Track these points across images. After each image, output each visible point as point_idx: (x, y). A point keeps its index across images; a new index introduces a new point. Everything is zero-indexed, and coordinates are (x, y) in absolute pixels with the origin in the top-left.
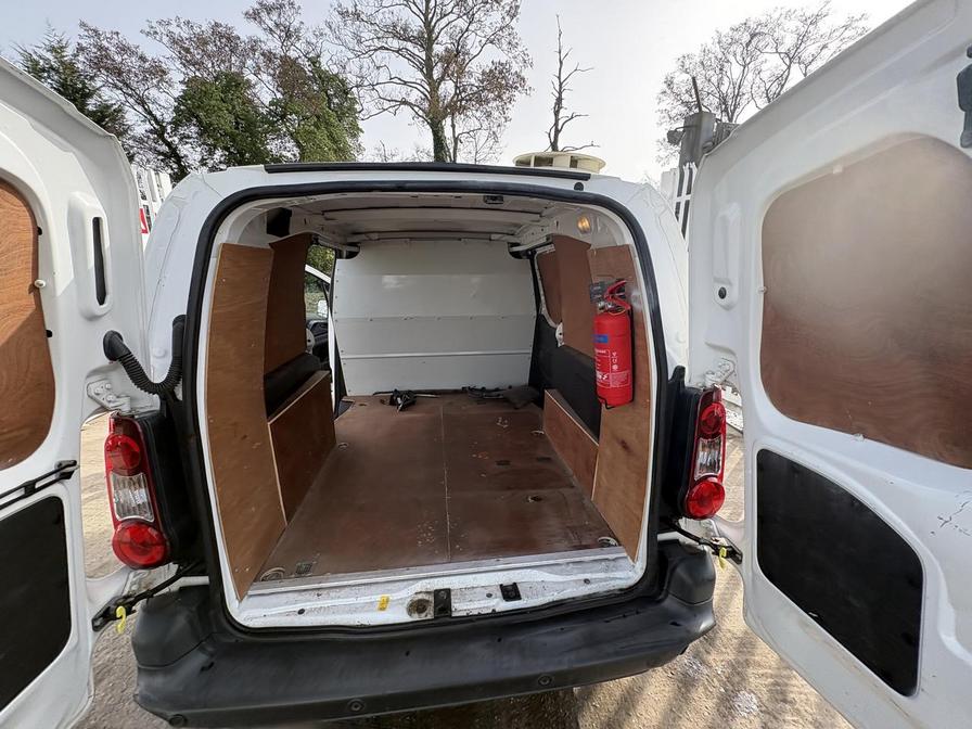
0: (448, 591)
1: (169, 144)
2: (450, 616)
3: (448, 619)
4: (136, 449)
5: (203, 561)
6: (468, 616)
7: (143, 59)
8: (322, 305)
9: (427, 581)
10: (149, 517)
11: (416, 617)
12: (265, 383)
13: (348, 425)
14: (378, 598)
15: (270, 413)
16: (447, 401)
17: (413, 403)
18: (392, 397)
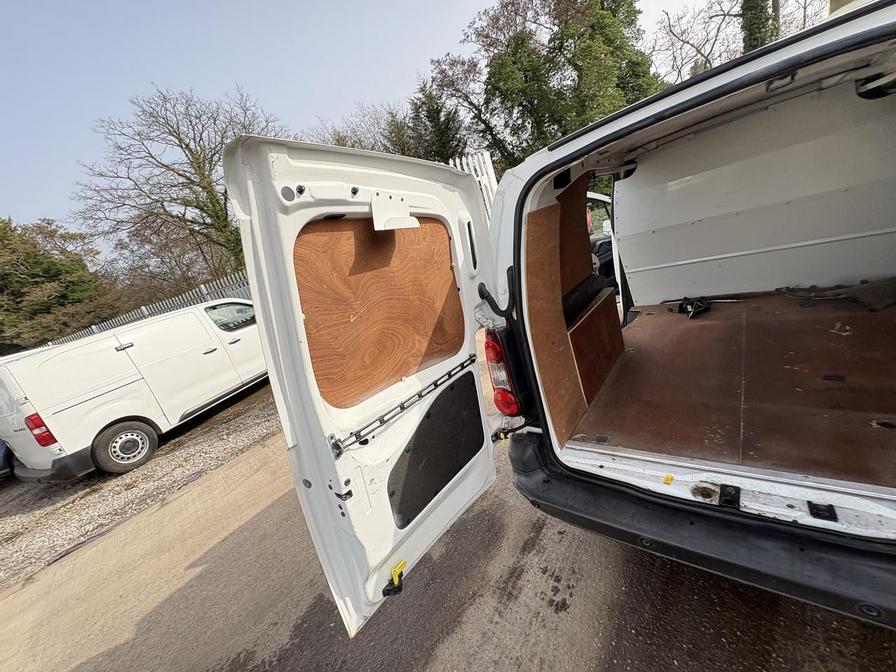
0: (738, 490)
1: (484, 122)
2: (738, 509)
3: (736, 511)
4: (499, 349)
5: (537, 419)
6: (759, 515)
7: (463, 63)
8: (607, 224)
9: (715, 474)
10: (508, 388)
11: (700, 499)
12: (564, 304)
13: (635, 333)
14: (664, 475)
15: (569, 326)
16: (754, 305)
17: (707, 310)
18: (681, 305)
